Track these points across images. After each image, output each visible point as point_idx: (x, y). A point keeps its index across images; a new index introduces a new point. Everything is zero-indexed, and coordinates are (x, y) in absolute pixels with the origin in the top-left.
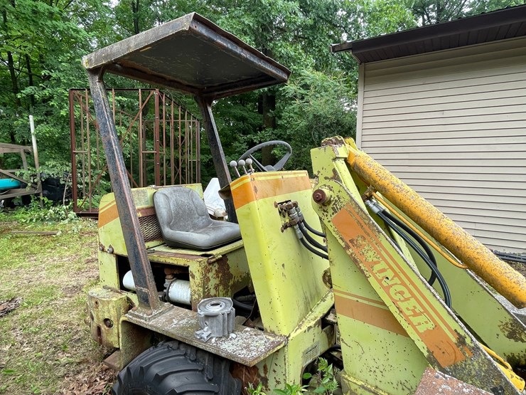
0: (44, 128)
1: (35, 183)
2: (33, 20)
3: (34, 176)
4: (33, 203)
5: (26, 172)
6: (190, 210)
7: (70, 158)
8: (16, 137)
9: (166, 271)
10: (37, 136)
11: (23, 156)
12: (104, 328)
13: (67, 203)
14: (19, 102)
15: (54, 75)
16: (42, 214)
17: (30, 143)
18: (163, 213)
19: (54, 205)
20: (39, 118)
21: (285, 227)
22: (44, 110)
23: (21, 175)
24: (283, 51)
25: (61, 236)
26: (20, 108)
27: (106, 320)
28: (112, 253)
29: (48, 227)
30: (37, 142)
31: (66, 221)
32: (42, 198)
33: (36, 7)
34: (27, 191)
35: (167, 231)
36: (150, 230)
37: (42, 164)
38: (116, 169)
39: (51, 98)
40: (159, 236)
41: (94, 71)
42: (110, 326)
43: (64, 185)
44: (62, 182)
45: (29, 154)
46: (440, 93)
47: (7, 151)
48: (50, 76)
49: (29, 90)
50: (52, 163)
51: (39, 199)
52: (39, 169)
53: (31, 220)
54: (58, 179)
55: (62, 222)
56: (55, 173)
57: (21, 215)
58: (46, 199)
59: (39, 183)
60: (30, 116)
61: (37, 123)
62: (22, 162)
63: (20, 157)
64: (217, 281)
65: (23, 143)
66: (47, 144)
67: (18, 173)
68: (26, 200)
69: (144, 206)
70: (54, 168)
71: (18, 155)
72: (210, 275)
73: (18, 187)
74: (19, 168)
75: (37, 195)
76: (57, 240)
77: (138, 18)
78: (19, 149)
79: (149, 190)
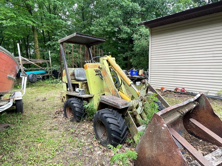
0: (53, 54)
1: (50, 72)
2: (50, 20)
3: (50, 69)
4: (50, 78)
5: (48, 68)
6: (83, 74)
7: (60, 64)
8: (45, 58)
9: (76, 86)
10: (51, 57)
11: (47, 63)
12: (63, 98)
13: (59, 78)
14: (46, 46)
15: (56, 37)
16: (52, 81)
17: (49, 60)
18: (76, 74)
19: (56, 79)
20: (52, 51)
21: (97, 75)
22: (53, 48)
23: (47, 69)
24: (133, 22)
25: (57, 87)
26: (46, 48)
27: (64, 97)
28: (65, 83)
29: (54, 85)
30: (51, 59)
31: (59, 83)
32: (52, 77)
33: (51, 16)
34: (48, 74)
35: (76, 78)
36: (73, 78)
37: (52, 66)
38: (65, 63)
39: (55, 45)
40: (75, 79)
41: (61, 43)
42: (64, 98)
43: (59, 72)
44: (58, 72)
45: (49, 63)
46: (176, 38)
47: (43, 62)
48: (55, 38)
49: (49, 43)
50: (55, 65)
51: (51, 77)
52: (51, 67)
53: (49, 83)
54: (57, 71)
55: (58, 84)
56: (56, 69)
57: (46, 81)
58: (53, 77)
59: (52, 72)
60: (49, 51)
61: (51, 53)
62: (47, 65)
63: (46, 64)
64: (85, 87)
65: (47, 60)
66: (54, 59)
67: (46, 68)
68: (48, 77)
69: (72, 72)
70: (56, 67)
71: (46, 63)
72: (83, 86)
73: (46, 73)
74: (46, 67)
75: (51, 75)
76: (56, 88)
77: (83, 13)
78: (46, 61)
79: (73, 69)
